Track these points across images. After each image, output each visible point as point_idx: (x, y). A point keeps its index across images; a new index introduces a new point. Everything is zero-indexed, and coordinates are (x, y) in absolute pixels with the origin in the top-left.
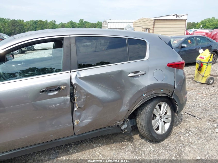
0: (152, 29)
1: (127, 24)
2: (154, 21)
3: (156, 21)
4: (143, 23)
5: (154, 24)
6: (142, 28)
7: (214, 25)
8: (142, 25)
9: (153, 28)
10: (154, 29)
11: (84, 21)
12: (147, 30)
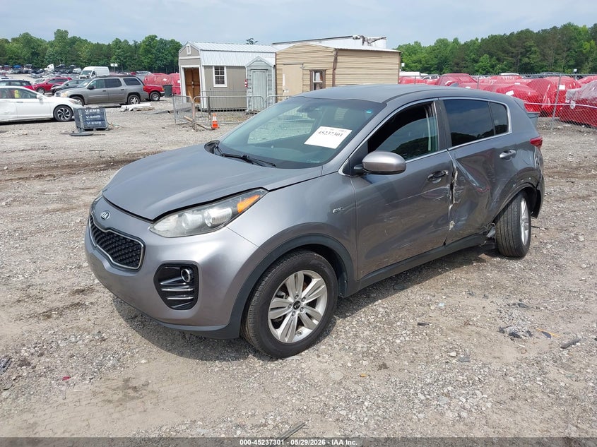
0: (330, 72)
1: (255, 55)
2: (334, 53)
3: (340, 53)
4: (304, 55)
5: (336, 61)
6: (303, 68)
7: (420, 62)
8: (302, 62)
9: (334, 69)
10: (336, 71)
11: (69, 36)
12: (318, 74)
